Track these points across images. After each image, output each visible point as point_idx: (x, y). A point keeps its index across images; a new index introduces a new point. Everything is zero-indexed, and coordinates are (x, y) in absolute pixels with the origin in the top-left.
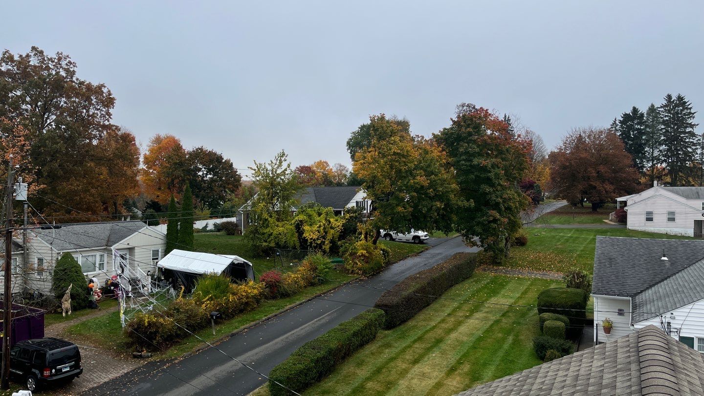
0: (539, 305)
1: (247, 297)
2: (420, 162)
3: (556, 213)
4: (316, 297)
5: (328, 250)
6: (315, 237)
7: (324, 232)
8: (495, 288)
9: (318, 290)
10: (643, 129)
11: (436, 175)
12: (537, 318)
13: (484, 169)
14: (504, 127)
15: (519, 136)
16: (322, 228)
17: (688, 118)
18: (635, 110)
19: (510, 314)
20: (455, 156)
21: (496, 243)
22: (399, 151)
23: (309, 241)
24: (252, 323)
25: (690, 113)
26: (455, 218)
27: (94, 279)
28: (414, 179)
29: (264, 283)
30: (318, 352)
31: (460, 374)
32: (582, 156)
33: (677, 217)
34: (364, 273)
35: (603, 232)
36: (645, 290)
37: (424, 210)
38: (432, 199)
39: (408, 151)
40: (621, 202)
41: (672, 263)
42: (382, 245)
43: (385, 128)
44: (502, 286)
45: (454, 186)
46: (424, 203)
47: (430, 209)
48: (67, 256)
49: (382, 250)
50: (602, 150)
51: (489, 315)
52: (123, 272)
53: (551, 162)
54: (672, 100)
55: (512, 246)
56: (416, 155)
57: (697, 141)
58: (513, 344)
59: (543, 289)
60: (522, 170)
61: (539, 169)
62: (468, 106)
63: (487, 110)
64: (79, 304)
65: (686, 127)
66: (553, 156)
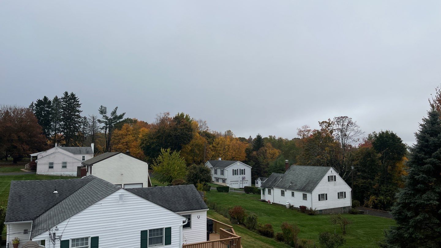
10: (50, 111)
17: (77, 107)
18: (45, 98)
25: (78, 104)
33: (68, 165)
36: (42, 214)
40: (34, 157)
41: (60, 194)
54: (68, 95)
65: (75, 112)
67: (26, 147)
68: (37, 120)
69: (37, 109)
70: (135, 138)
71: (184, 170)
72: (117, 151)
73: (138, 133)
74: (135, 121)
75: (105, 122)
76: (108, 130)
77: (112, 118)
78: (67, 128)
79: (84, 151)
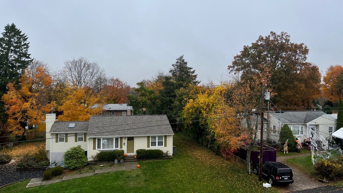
27: (298, 138)
48: (286, 126)
52: (313, 136)
64: (292, 149)
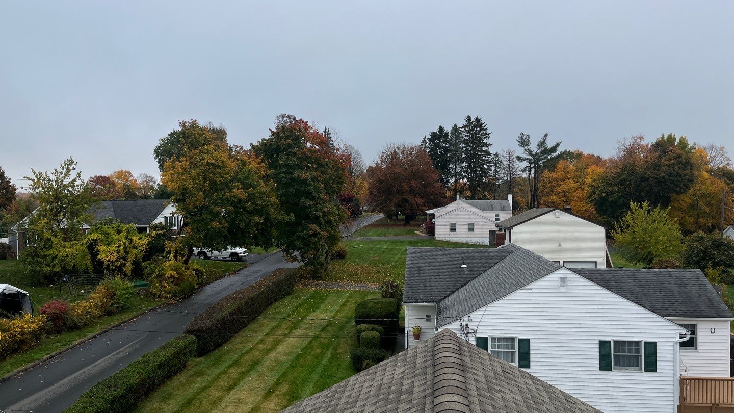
0: (356, 318)
1: (23, 334)
2: (238, 174)
3: (374, 225)
4: (113, 327)
5: (129, 273)
6: (113, 258)
7: (125, 252)
8: (315, 303)
9: (116, 320)
10: (448, 147)
11: (254, 188)
12: (354, 329)
13: (304, 182)
14: (324, 140)
15: (338, 150)
16: (122, 248)
17: (484, 138)
18: (441, 129)
19: (329, 329)
20: (275, 168)
21: (316, 257)
22: (213, 161)
23: (106, 263)
24: (29, 365)
25: (486, 134)
26: (275, 232)
28: (230, 191)
29: (45, 316)
30: (114, 391)
31: (278, 396)
32: (397, 171)
33: (475, 227)
34: (174, 296)
35: (414, 243)
36: (448, 296)
37: (242, 225)
38: (250, 213)
39: (223, 162)
40: (430, 215)
41: (470, 269)
42: (194, 264)
43: (197, 136)
44: (322, 300)
45: (273, 199)
46: (241, 217)
47: (248, 225)
49: (194, 270)
50: (413, 165)
51: (308, 331)
53: (369, 177)
54: (471, 121)
55: (332, 259)
56: (232, 166)
57: (491, 159)
58: (332, 358)
59: (360, 300)
60: (341, 183)
61: (358, 183)
62: (289, 117)
63: (306, 122)
65: (483, 146)
66: (370, 170)
67: (420, 201)
68: (431, 161)
69: (431, 146)
70: (578, 184)
71: (678, 242)
72: (549, 207)
73: (585, 176)
74: (579, 155)
75: (527, 159)
76: (533, 171)
77: (539, 151)
78: (472, 172)
79: (499, 208)
